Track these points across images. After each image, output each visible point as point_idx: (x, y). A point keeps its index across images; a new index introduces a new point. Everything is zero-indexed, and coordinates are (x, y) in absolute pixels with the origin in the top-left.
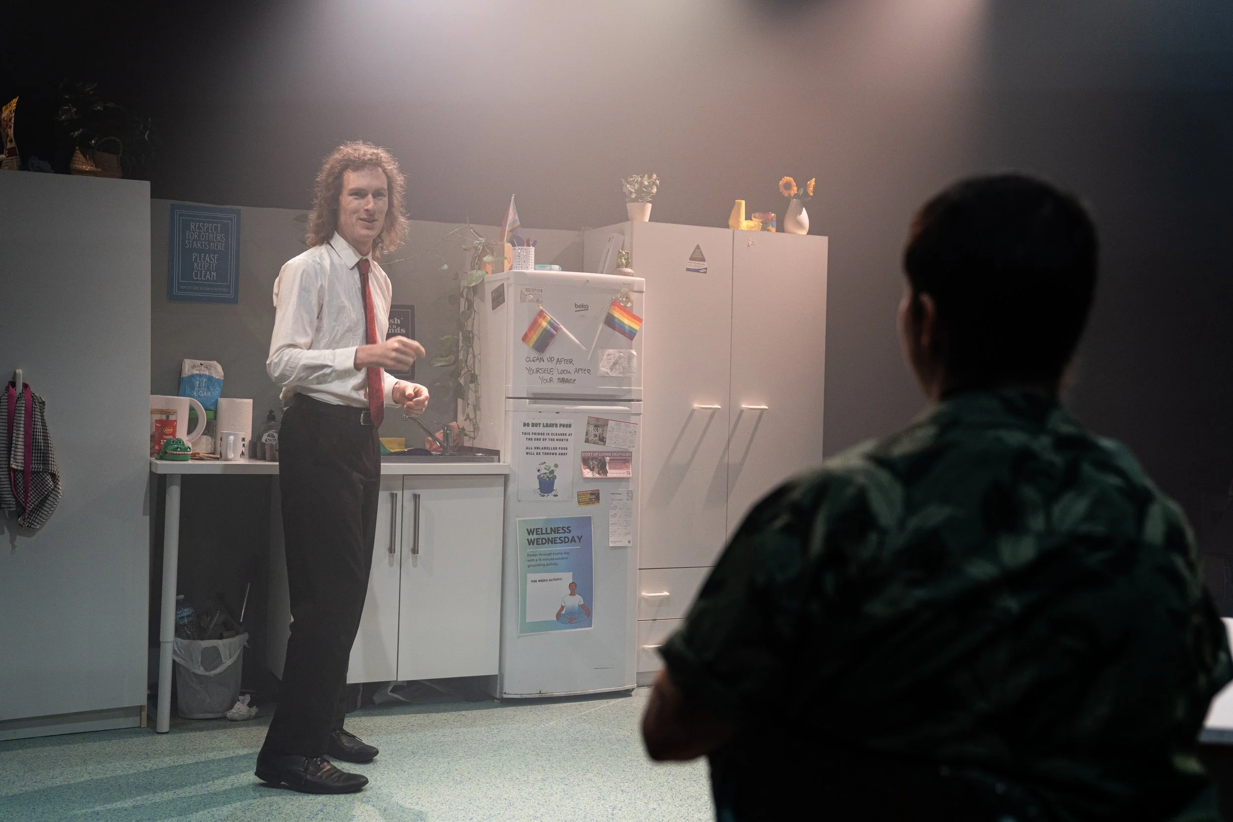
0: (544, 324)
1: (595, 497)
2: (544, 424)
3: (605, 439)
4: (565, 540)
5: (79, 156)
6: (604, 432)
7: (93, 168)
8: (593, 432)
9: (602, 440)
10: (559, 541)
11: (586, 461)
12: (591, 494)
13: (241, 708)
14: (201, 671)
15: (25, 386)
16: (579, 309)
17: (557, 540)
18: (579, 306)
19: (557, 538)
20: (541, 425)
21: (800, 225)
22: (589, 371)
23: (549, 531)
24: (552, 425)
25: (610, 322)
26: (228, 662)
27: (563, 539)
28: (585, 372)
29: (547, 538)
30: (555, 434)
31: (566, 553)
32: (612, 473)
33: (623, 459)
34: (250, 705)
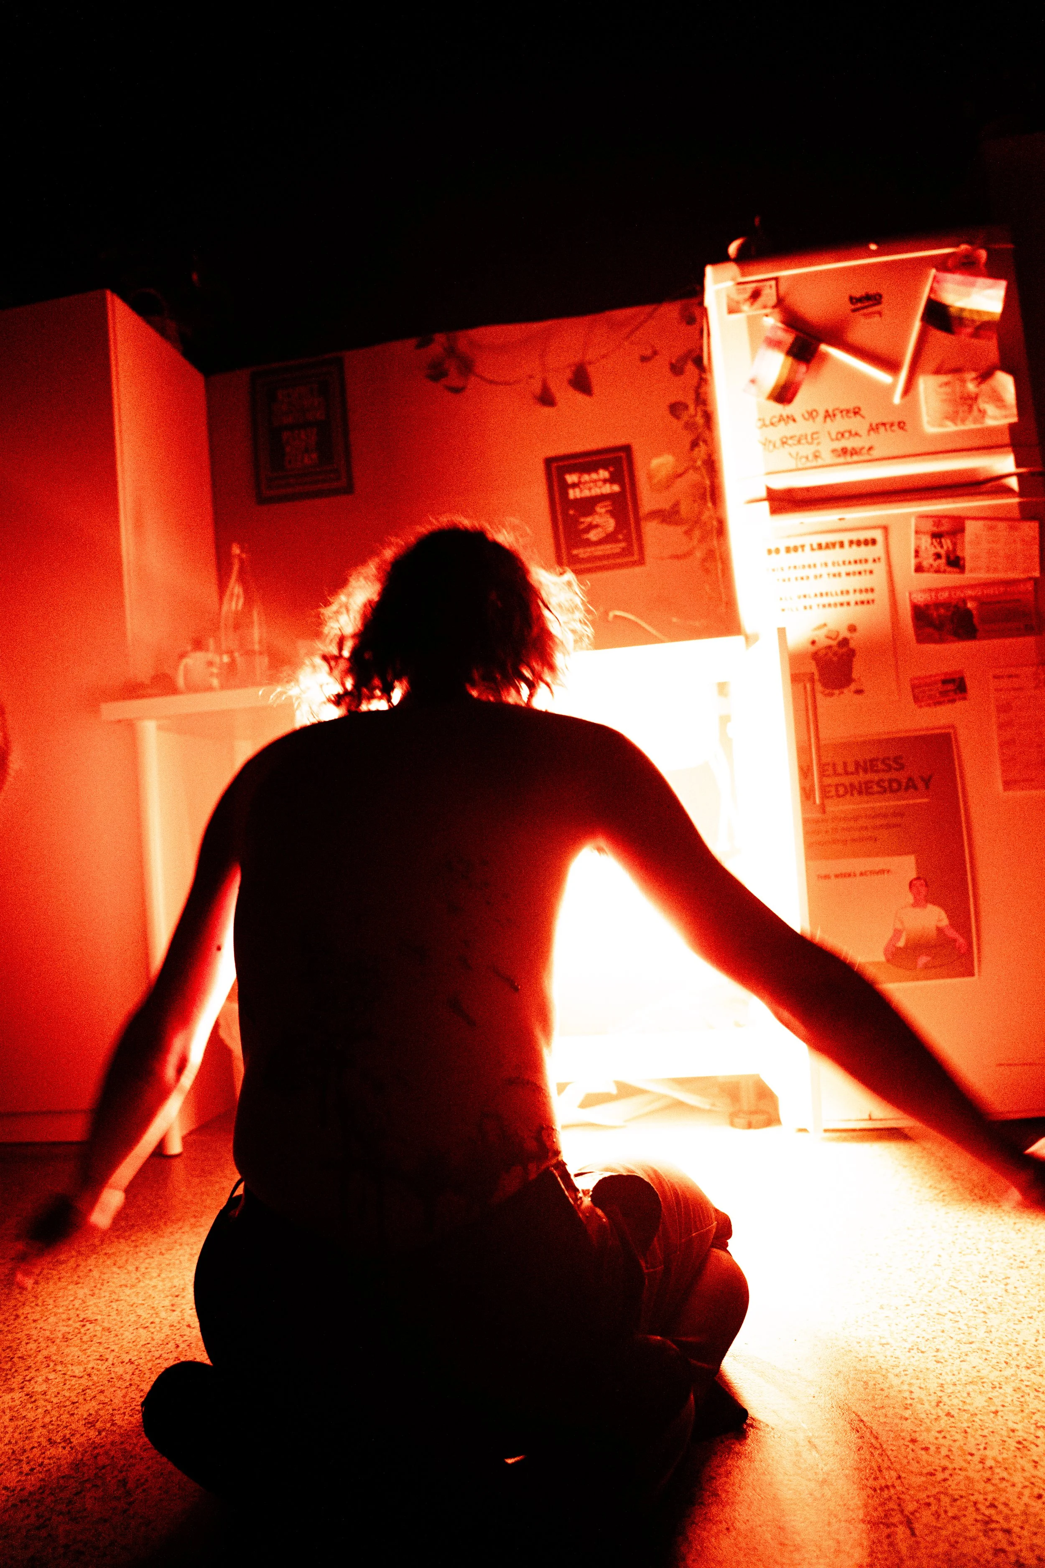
1: (954, 687)
2: (811, 545)
3: (962, 562)
4: (890, 786)
6: (959, 547)
8: (932, 550)
9: (956, 562)
10: (876, 788)
11: (923, 613)
12: (944, 682)
16: (859, 305)
17: (871, 787)
18: (860, 300)
19: (872, 782)
20: (807, 548)
22: (902, 424)
23: (851, 768)
24: (831, 546)
25: (936, 319)
27: (886, 784)
28: (893, 428)
29: (847, 784)
30: (841, 563)
31: (895, 815)
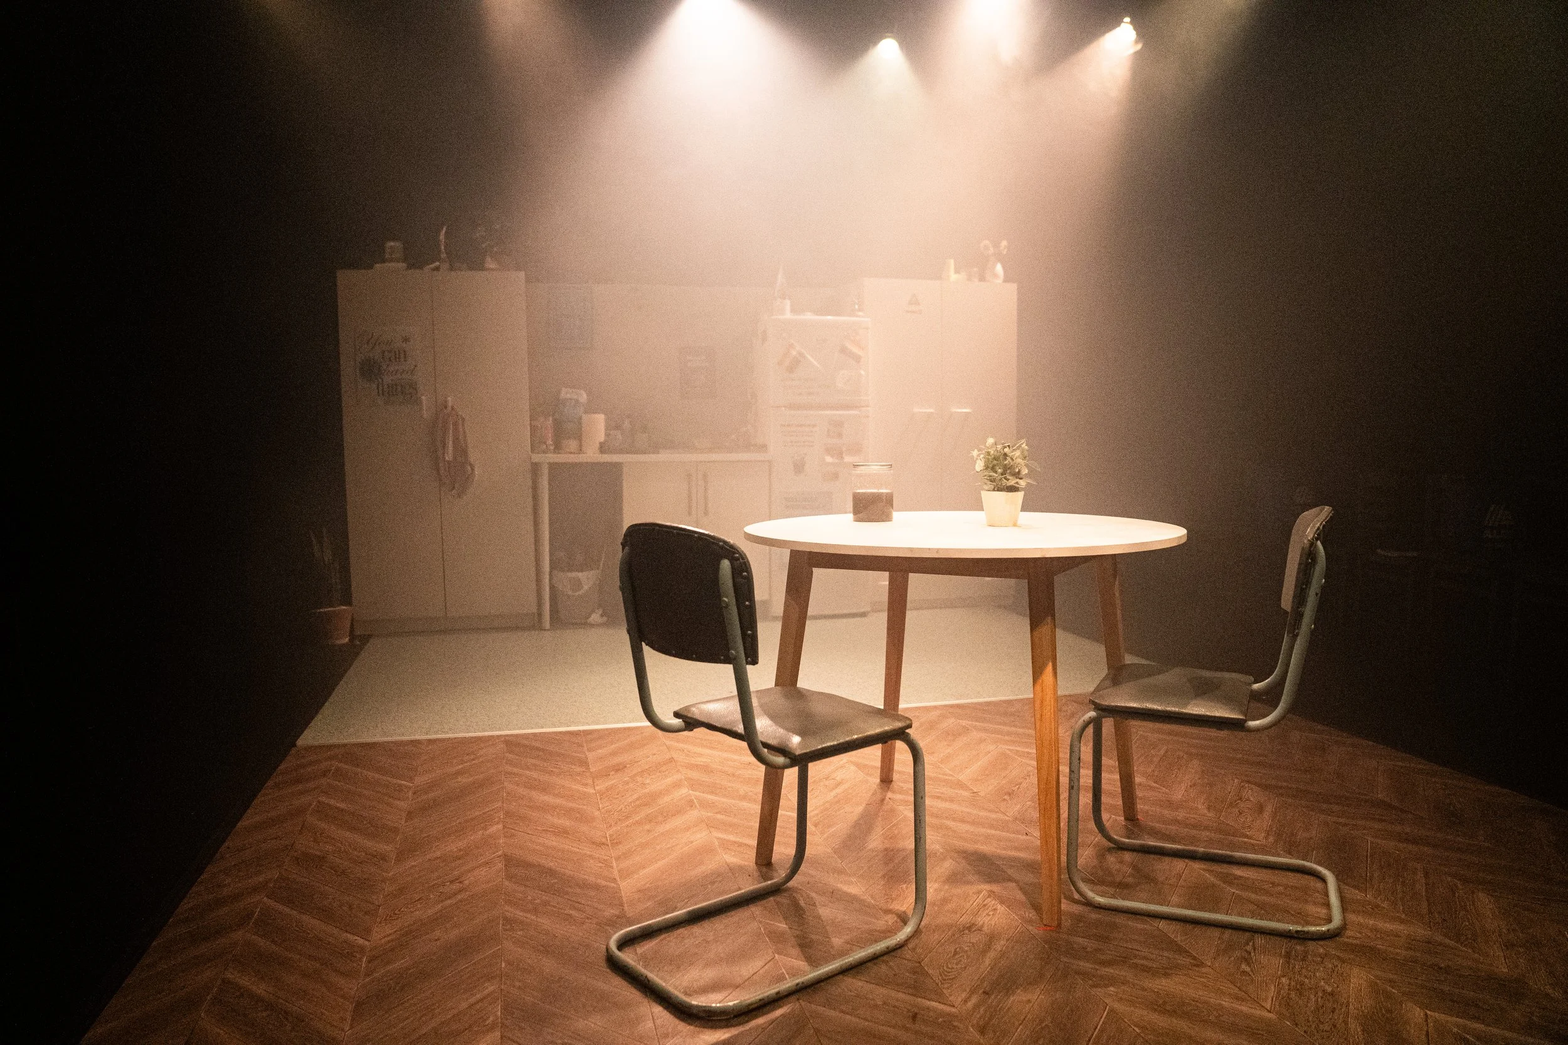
0: (794, 353)
1: (836, 476)
2: (796, 424)
3: (842, 435)
5: (488, 259)
6: (841, 430)
7: (498, 266)
8: (833, 430)
9: (840, 435)
11: (829, 451)
13: (595, 617)
14: (570, 593)
15: (453, 408)
20: (794, 426)
21: (996, 276)
22: (828, 386)
24: (801, 426)
25: (843, 350)
26: (586, 587)
28: (826, 387)
30: (804, 432)
32: (848, 459)
33: (857, 449)
34: (602, 616)
